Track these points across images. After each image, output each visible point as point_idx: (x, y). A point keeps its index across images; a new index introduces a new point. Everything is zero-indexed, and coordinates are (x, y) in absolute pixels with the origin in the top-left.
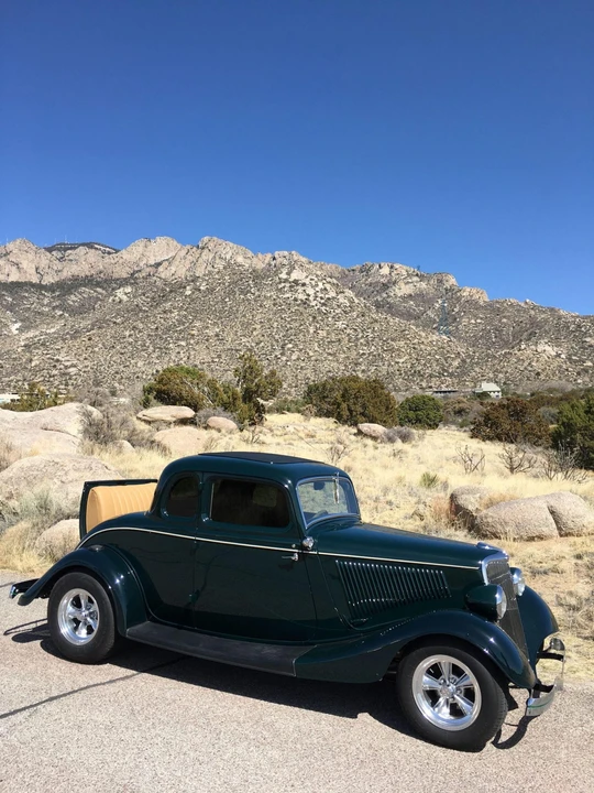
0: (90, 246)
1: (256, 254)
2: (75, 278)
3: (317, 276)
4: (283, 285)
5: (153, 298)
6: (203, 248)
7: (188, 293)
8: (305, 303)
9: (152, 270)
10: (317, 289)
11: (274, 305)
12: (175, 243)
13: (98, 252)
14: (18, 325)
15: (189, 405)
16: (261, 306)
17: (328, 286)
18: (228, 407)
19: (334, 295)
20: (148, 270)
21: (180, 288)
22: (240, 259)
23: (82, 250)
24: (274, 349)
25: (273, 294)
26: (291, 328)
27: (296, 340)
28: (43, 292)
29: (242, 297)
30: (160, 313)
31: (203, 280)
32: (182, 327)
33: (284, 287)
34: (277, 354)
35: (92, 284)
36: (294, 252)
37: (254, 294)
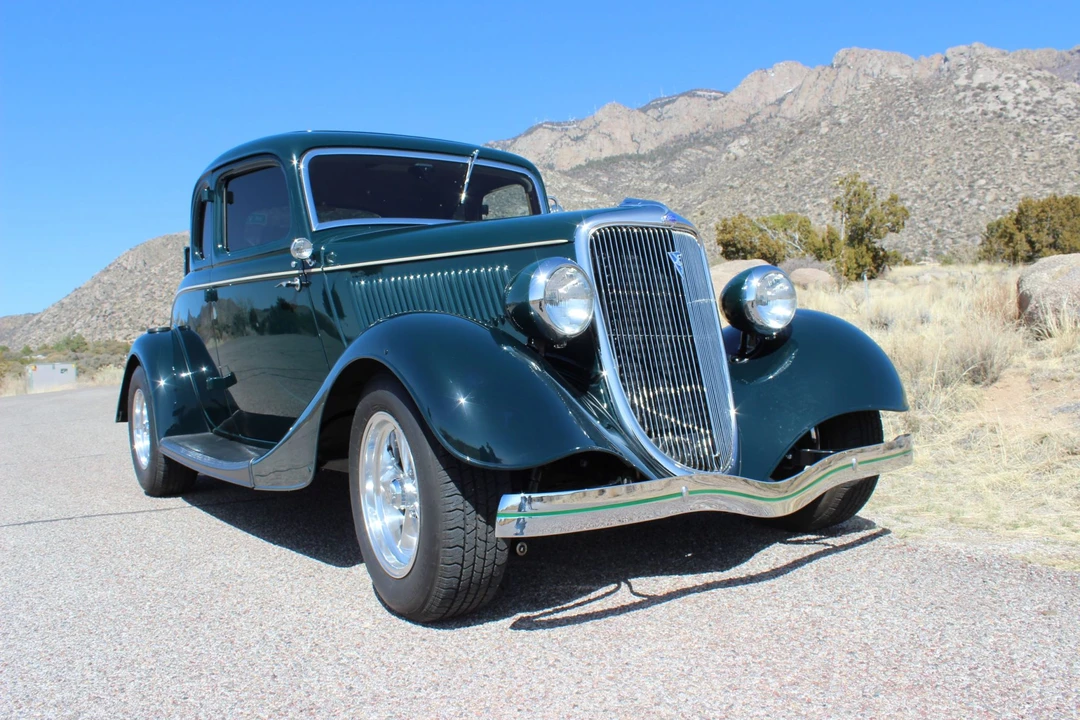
0: (691, 94)
1: (916, 57)
2: (678, 139)
3: (1016, 71)
4: (962, 94)
5: (778, 146)
6: (839, 66)
7: (824, 130)
8: (1000, 116)
9: (772, 110)
10: (1018, 91)
11: (952, 126)
12: (800, 67)
13: (701, 100)
15: (764, 257)
16: (931, 131)
17: (1036, 84)
18: (821, 253)
19: (1047, 94)
20: (768, 110)
21: (812, 126)
22: (894, 71)
23: (682, 102)
24: (958, 190)
25: (949, 111)
26: (981, 156)
27: (990, 172)
28: (642, 163)
29: (902, 123)
30: (788, 165)
31: (844, 109)
32: (821, 179)
33: (964, 98)
34: (963, 196)
35: (700, 143)
36: (976, 45)
37: (918, 116)
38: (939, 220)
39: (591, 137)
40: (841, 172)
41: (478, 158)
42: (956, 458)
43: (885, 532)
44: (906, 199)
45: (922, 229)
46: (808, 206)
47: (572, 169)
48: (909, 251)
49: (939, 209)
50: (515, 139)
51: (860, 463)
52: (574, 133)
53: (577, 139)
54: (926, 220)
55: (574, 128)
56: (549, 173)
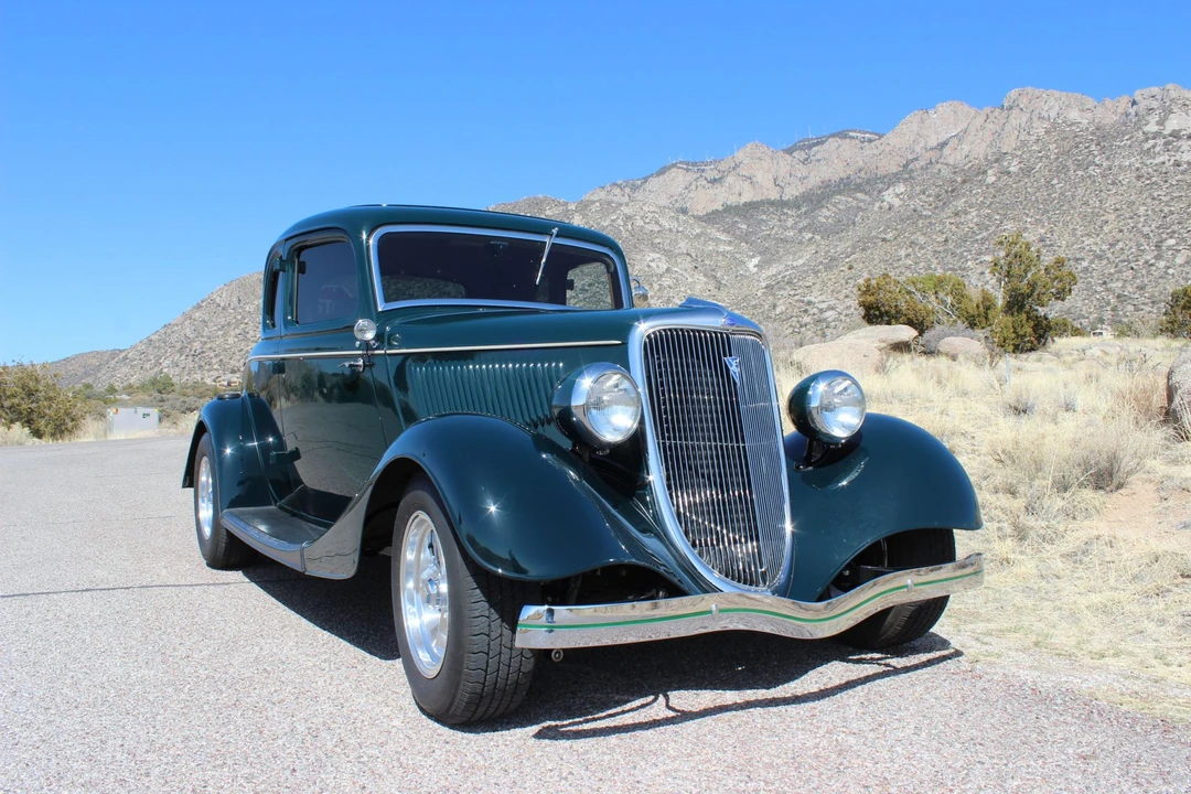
0: (842, 135)
1: (1100, 100)
2: (826, 185)
4: (1151, 142)
5: (938, 196)
6: (1011, 108)
7: (991, 179)
9: (933, 155)
11: (1139, 178)
12: (966, 108)
13: (854, 142)
14: (755, 261)
15: (910, 323)
16: (1113, 183)
18: (975, 319)
20: (928, 155)
21: (978, 174)
22: (1074, 115)
23: (832, 144)
24: (1142, 251)
25: (1135, 161)
26: (1172, 213)
27: (1182, 231)
28: (785, 211)
29: (1080, 173)
30: (949, 217)
31: (1014, 156)
32: (985, 234)
33: (1154, 147)
34: (1148, 258)
35: (850, 190)
36: (1169, 86)
37: (1099, 166)
38: (1120, 284)
39: (730, 179)
40: (1009, 227)
41: (557, 236)
42: (1062, 573)
43: (958, 654)
44: (1083, 259)
45: (1099, 293)
46: (969, 263)
47: (707, 214)
48: (1084, 317)
49: (1120, 272)
50: (646, 180)
51: (916, 585)
52: (711, 174)
53: (714, 181)
54: (1105, 283)
55: (712, 170)
56: (682, 217)
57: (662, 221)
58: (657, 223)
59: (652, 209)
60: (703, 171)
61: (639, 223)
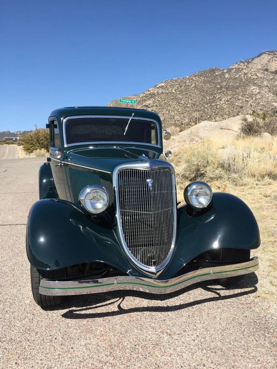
41: (134, 116)
47: (276, 71)
50: (253, 59)
51: (214, 273)
56: (266, 72)
57: (258, 74)
58: (256, 75)
59: (254, 70)
60: (275, 54)
61: (250, 75)
